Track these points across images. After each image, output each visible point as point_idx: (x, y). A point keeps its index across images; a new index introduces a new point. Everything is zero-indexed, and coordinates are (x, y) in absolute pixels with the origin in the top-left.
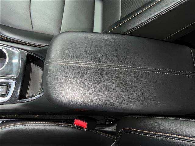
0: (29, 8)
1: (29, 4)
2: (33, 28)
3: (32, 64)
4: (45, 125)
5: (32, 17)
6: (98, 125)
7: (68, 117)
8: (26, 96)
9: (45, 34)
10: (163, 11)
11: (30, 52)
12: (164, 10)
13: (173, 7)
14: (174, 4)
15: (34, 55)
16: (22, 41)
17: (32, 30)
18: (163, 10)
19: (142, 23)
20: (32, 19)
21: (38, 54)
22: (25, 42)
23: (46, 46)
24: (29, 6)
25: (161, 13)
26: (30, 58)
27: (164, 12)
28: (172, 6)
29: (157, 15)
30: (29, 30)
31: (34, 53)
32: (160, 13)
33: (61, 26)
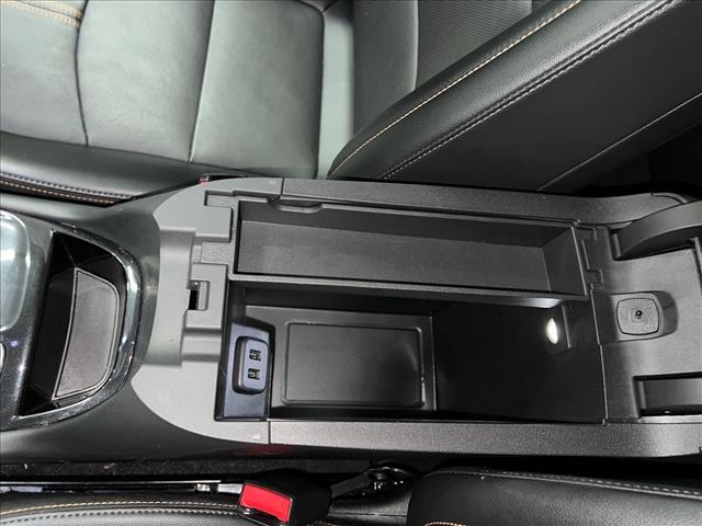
0: (72, 56)
1: (74, 43)
2: (85, 131)
3: (76, 269)
4: (123, 511)
5: (82, 92)
6: (339, 498)
7: (232, 465)
8: (53, 398)
9: (133, 152)
10: (571, 57)
11: (65, 227)
12: (574, 55)
13: (607, 41)
14: (611, 28)
15: (82, 237)
16: (40, 184)
17: (83, 141)
18: (571, 52)
19: (493, 105)
20: (82, 97)
21: (96, 233)
22: (51, 186)
23: (132, 199)
24: (73, 48)
25: (561, 66)
26: (66, 249)
27: (574, 61)
28: (602, 37)
29: (548, 71)
30: (73, 142)
31: (80, 230)
32: (557, 66)
33: (195, 123)
